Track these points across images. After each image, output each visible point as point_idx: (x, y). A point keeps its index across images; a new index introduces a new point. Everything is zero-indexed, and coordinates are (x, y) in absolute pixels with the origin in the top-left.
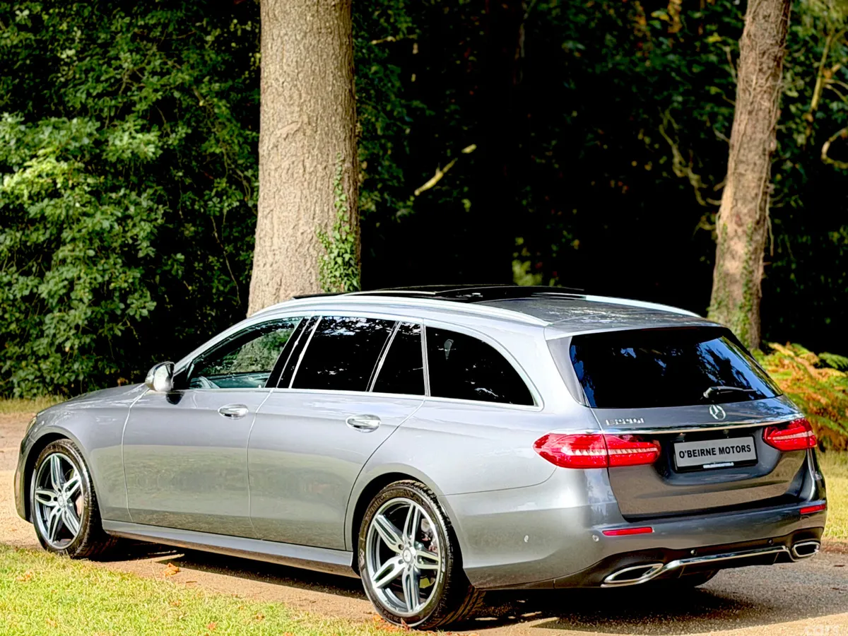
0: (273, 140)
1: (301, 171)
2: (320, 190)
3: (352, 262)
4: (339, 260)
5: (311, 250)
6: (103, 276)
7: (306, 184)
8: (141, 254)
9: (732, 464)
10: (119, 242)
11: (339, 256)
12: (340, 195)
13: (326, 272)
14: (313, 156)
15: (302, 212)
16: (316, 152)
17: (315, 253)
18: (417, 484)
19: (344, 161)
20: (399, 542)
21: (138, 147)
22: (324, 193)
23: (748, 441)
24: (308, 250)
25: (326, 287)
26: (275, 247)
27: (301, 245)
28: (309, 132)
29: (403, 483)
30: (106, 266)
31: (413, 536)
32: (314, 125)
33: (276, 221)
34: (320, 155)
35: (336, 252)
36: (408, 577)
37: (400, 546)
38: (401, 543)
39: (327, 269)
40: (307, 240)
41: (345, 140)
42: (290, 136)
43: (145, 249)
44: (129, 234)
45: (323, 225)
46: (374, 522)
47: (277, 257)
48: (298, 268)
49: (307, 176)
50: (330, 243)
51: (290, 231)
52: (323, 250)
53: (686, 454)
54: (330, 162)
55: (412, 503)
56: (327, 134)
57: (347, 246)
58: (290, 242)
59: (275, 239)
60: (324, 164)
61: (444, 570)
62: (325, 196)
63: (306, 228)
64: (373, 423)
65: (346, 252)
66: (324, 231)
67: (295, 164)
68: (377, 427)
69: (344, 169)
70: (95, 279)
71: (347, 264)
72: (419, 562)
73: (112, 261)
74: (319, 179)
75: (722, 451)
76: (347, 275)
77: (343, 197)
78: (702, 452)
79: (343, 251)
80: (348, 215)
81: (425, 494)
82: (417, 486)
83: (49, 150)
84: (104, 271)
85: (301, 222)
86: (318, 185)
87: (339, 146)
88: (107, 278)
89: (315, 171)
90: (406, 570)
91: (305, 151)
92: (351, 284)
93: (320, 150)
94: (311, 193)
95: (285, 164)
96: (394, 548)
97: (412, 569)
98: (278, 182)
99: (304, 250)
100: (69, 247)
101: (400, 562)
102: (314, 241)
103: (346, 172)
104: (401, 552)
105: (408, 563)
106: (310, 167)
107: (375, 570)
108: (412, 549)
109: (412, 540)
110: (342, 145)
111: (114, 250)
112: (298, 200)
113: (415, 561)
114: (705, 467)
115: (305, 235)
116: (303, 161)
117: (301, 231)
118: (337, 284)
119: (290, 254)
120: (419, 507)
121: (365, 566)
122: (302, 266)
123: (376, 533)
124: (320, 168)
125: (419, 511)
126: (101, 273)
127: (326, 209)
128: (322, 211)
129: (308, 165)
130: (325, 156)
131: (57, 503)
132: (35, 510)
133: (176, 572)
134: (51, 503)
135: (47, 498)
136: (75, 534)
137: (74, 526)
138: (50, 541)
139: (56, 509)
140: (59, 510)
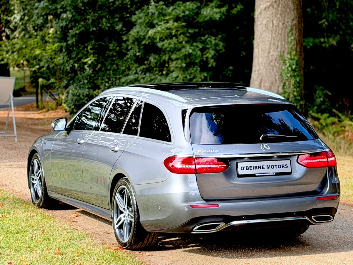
0: (259, 11)
1: (271, 25)
2: (281, 34)
3: (297, 70)
4: (290, 69)
5: (276, 64)
6: (190, 76)
7: (274, 32)
8: (210, 66)
9: (275, 174)
10: (199, 60)
11: (290, 66)
12: (291, 37)
13: (283, 74)
14: (277, 18)
15: (272, 45)
16: (279, 16)
17: (278, 65)
19: (293, 20)
20: (123, 207)
21: (213, 15)
22: (282, 35)
23: (287, 162)
24: (275, 63)
25: (284, 81)
26: (260, 62)
27: (271, 61)
28: (275, 6)
30: (192, 71)
32: (278, 3)
33: (260, 50)
34: (280, 18)
35: (288, 64)
37: (124, 209)
39: (284, 73)
40: (274, 59)
41: (294, 10)
42: (267, 8)
43: (212, 63)
44: (205, 56)
45: (282, 52)
46: (116, 197)
47: (261, 67)
48: (270, 73)
49: (274, 28)
50: (285, 60)
51: (266, 55)
52: (282, 63)
53: (245, 169)
54: (286, 21)
55: (126, 188)
56: (284, 7)
57: (294, 62)
58: (266, 60)
59: (260, 59)
60: (283, 22)
62: (283, 37)
63: (273, 53)
65: (293, 65)
66: (282, 54)
67: (269, 22)
68: (118, 151)
69: (293, 24)
70: (186, 77)
71: (294, 71)
73: (195, 69)
74: (280, 29)
75: (268, 167)
76: (294, 76)
77: (292, 38)
78: (256, 167)
79: (292, 64)
80: (295, 46)
83: (171, 17)
84: (191, 73)
85: (272, 50)
86: (280, 32)
87: (290, 13)
88: (192, 77)
89: (278, 25)
90: (125, 221)
91: (274, 16)
92: (296, 80)
93: (281, 15)
94: (276, 36)
95: (264, 22)
98: (261, 30)
99: (273, 64)
100: (175, 62)
102: (277, 59)
103: (294, 25)
104: (124, 212)
105: (126, 217)
106: (276, 23)
110: (292, 12)
111: (196, 64)
112: (270, 39)
114: (256, 175)
115: (273, 56)
116: (273, 21)
117: (271, 54)
118: (289, 80)
119: (266, 65)
120: (128, 190)
121: (113, 218)
122: (271, 71)
123: (116, 202)
124: (281, 24)
125: (128, 192)
126: (190, 74)
127: (283, 44)
128: (282, 45)
129: (275, 22)
130: (283, 18)
131: (36, 182)
132: (30, 184)
133: (76, 216)
134: (34, 182)
135: (33, 179)
136: (40, 196)
137: (40, 193)
138: (34, 200)
139: (36, 185)
140: (37, 185)
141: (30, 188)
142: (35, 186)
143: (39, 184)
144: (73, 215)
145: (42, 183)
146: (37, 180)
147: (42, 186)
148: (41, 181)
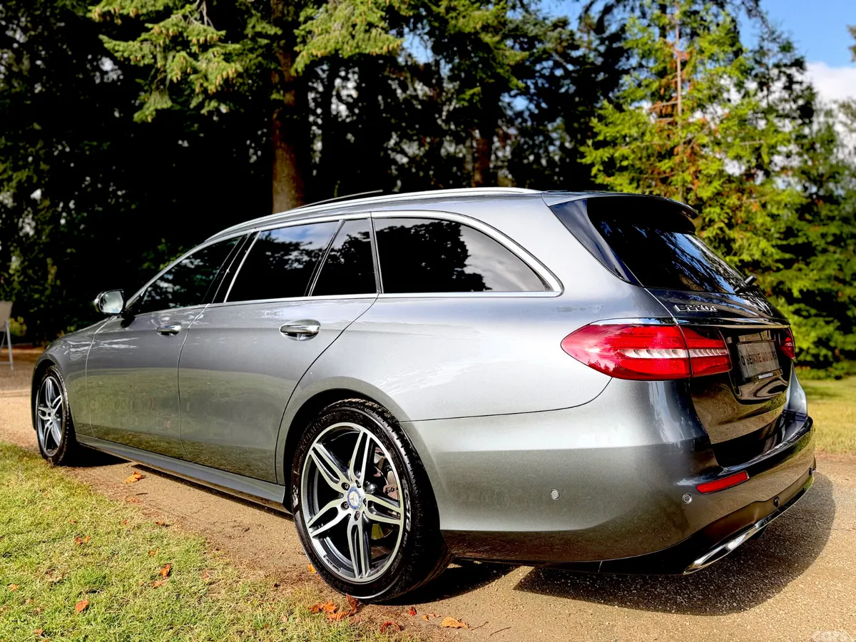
18: (370, 404)
20: (343, 479)
29: (351, 403)
31: (362, 474)
36: (355, 528)
37: (344, 486)
38: (346, 481)
46: (311, 452)
55: (363, 430)
61: (408, 528)
64: (313, 329)
68: (315, 334)
72: (371, 511)
81: (379, 418)
82: (368, 407)
90: (352, 518)
96: (337, 487)
97: (360, 519)
101: (344, 506)
104: (345, 493)
105: (355, 508)
107: (312, 512)
108: (361, 490)
109: (361, 480)
113: (365, 508)
120: (370, 435)
121: (299, 507)
123: (313, 466)
125: (372, 440)
131: (51, 419)
132: (37, 422)
133: (139, 479)
134: (47, 418)
135: (44, 414)
136: (58, 445)
137: (58, 437)
138: (45, 450)
139: (49, 422)
140: (51, 423)
141: (35, 427)
142: (47, 425)
143: (57, 422)
144: (133, 478)
145: (64, 420)
146: (52, 414)
147: (63, 425)
148: (61, 417)
